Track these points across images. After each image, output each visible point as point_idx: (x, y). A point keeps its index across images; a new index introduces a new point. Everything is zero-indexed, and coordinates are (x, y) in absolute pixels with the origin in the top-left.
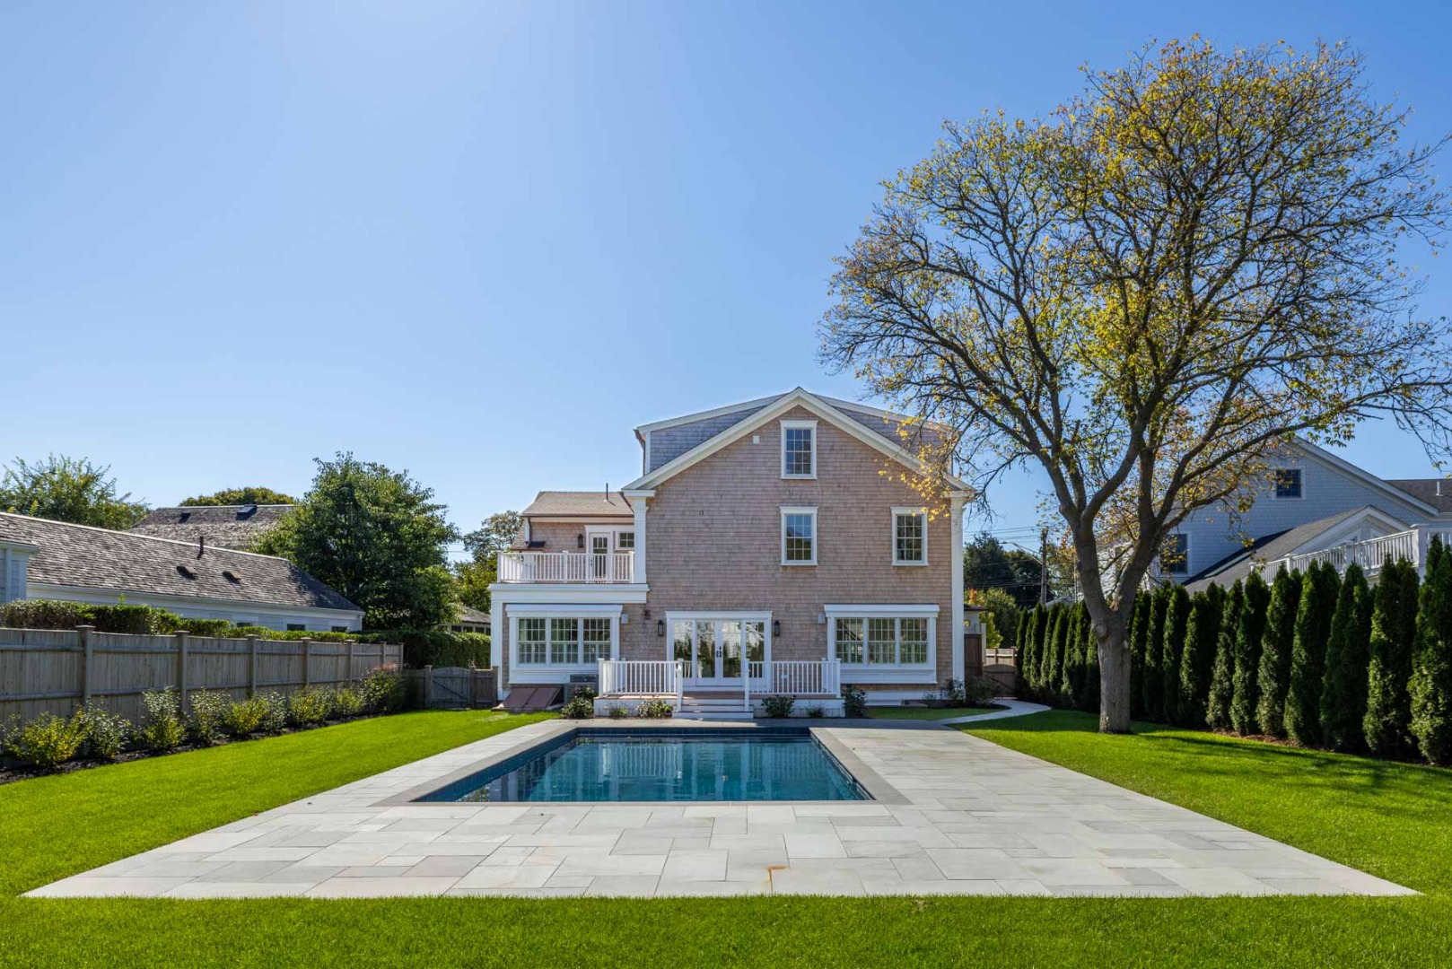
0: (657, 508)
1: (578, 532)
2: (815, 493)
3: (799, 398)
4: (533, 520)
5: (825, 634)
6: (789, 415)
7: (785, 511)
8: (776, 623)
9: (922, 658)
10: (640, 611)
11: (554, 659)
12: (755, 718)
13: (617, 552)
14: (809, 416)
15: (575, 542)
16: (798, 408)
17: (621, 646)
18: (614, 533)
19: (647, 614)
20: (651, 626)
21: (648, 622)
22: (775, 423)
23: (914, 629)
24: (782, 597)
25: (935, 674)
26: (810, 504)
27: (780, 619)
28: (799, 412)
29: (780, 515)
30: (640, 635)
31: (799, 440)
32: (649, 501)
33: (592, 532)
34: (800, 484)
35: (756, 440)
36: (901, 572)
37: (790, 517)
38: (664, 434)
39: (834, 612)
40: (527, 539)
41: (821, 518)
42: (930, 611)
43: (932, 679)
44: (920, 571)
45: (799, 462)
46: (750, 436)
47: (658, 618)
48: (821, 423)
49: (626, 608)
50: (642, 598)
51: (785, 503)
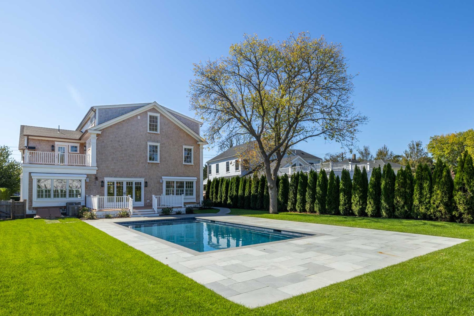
0: (101, 138)
1: (51, 144)
2: (159, 138)
3: (155, 105)
4: (30, 137)
5: (162, 186)
6: (150, 110)
7: (149, 144)
8: (146, 183)
9: (192, 194)
10: (94, 177)
11: (55, 196)
12: (160, 215)
13: (69, 153)
14: (157, 112)
15: (50, 148)
16: (154, 108)
17: (85, 191)
18: (68, 146)
19: (96, 178)
20: (98, 183)
21: (97, 181)
22: (146, 112)
23: (190, 184)
24: (148, 173)
25: (195, 199)
26: (157, 142)
27: (147, 181)
28: (153, 110)
29: (147, 145)
30: (94, 186)
31: (153, 120)
32: (98, 135)
33: (57, 144)
34: (154, 135)
35: (139, 117)
36: (186, 166)
37: (150, 146)
38: (104, 110)
39: (165, 179)
40: (26, 145)
41: (161, 147)
42: (194, 179)
43: (195, 201)
44: (191, 166)
45: (153, 127)
46: (137, 116)
47: (101, 180)
48: (161, 115)
49: (88, 176)
50: (95, 172)
51: (150, 141)
